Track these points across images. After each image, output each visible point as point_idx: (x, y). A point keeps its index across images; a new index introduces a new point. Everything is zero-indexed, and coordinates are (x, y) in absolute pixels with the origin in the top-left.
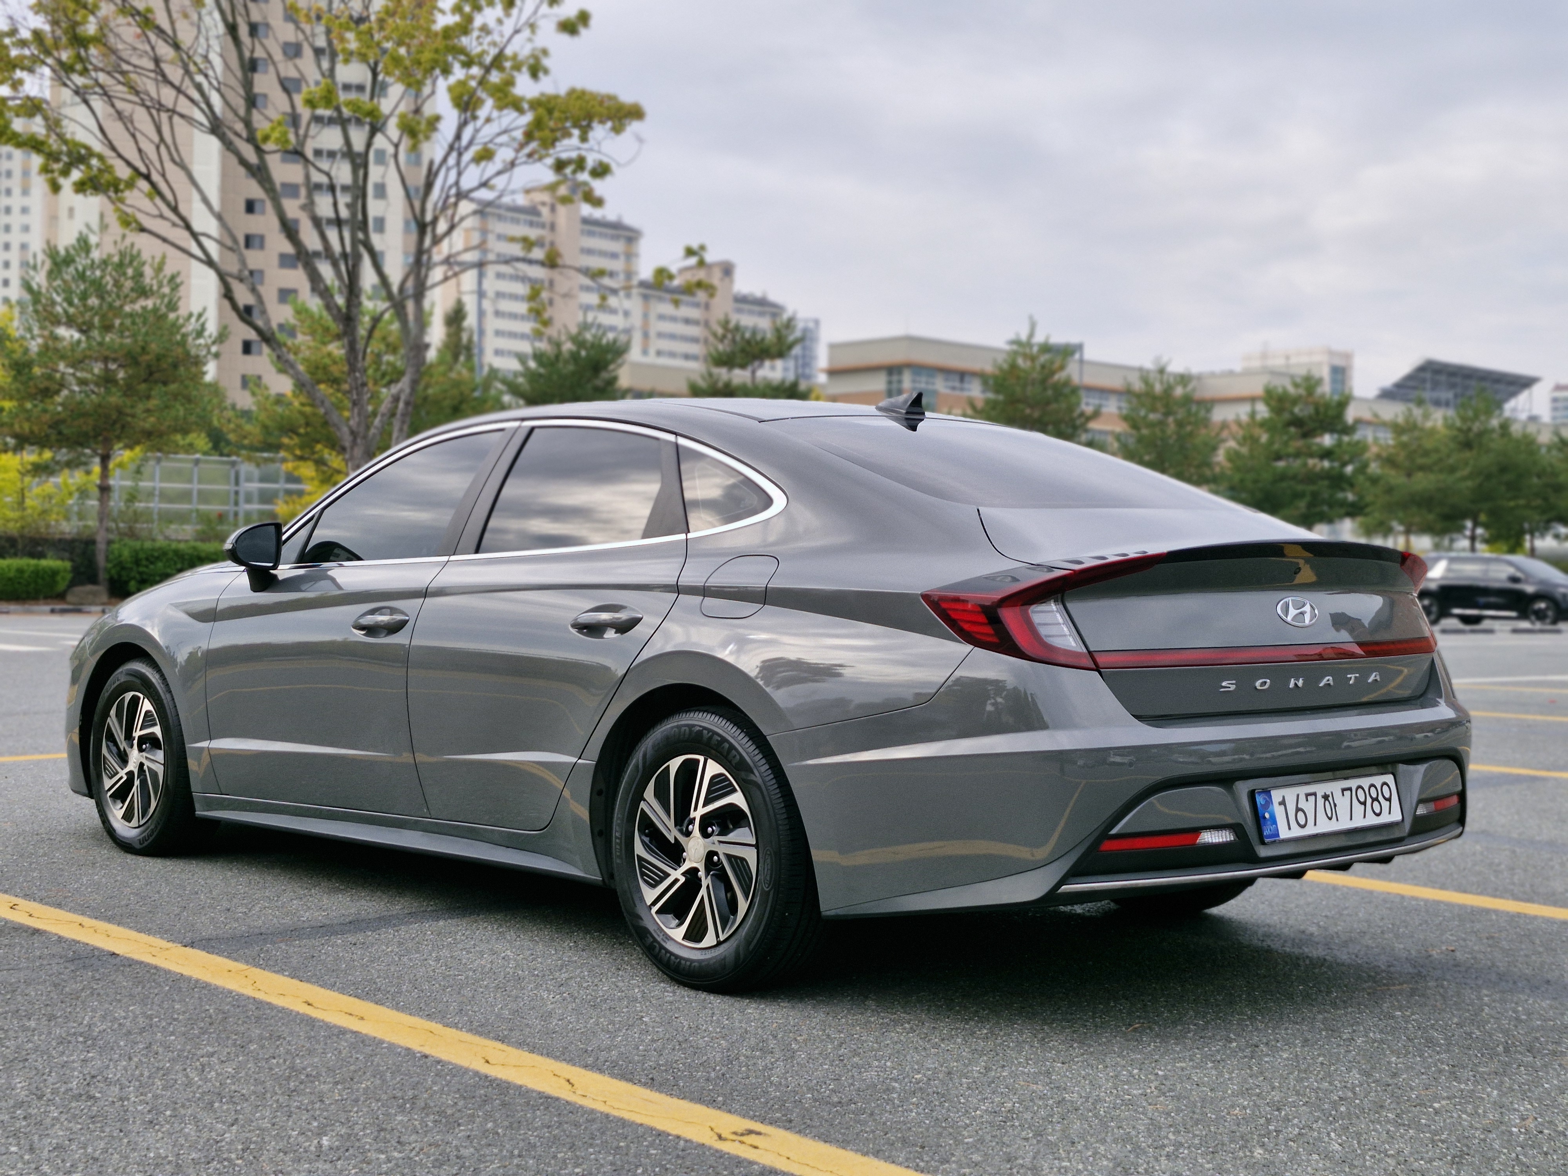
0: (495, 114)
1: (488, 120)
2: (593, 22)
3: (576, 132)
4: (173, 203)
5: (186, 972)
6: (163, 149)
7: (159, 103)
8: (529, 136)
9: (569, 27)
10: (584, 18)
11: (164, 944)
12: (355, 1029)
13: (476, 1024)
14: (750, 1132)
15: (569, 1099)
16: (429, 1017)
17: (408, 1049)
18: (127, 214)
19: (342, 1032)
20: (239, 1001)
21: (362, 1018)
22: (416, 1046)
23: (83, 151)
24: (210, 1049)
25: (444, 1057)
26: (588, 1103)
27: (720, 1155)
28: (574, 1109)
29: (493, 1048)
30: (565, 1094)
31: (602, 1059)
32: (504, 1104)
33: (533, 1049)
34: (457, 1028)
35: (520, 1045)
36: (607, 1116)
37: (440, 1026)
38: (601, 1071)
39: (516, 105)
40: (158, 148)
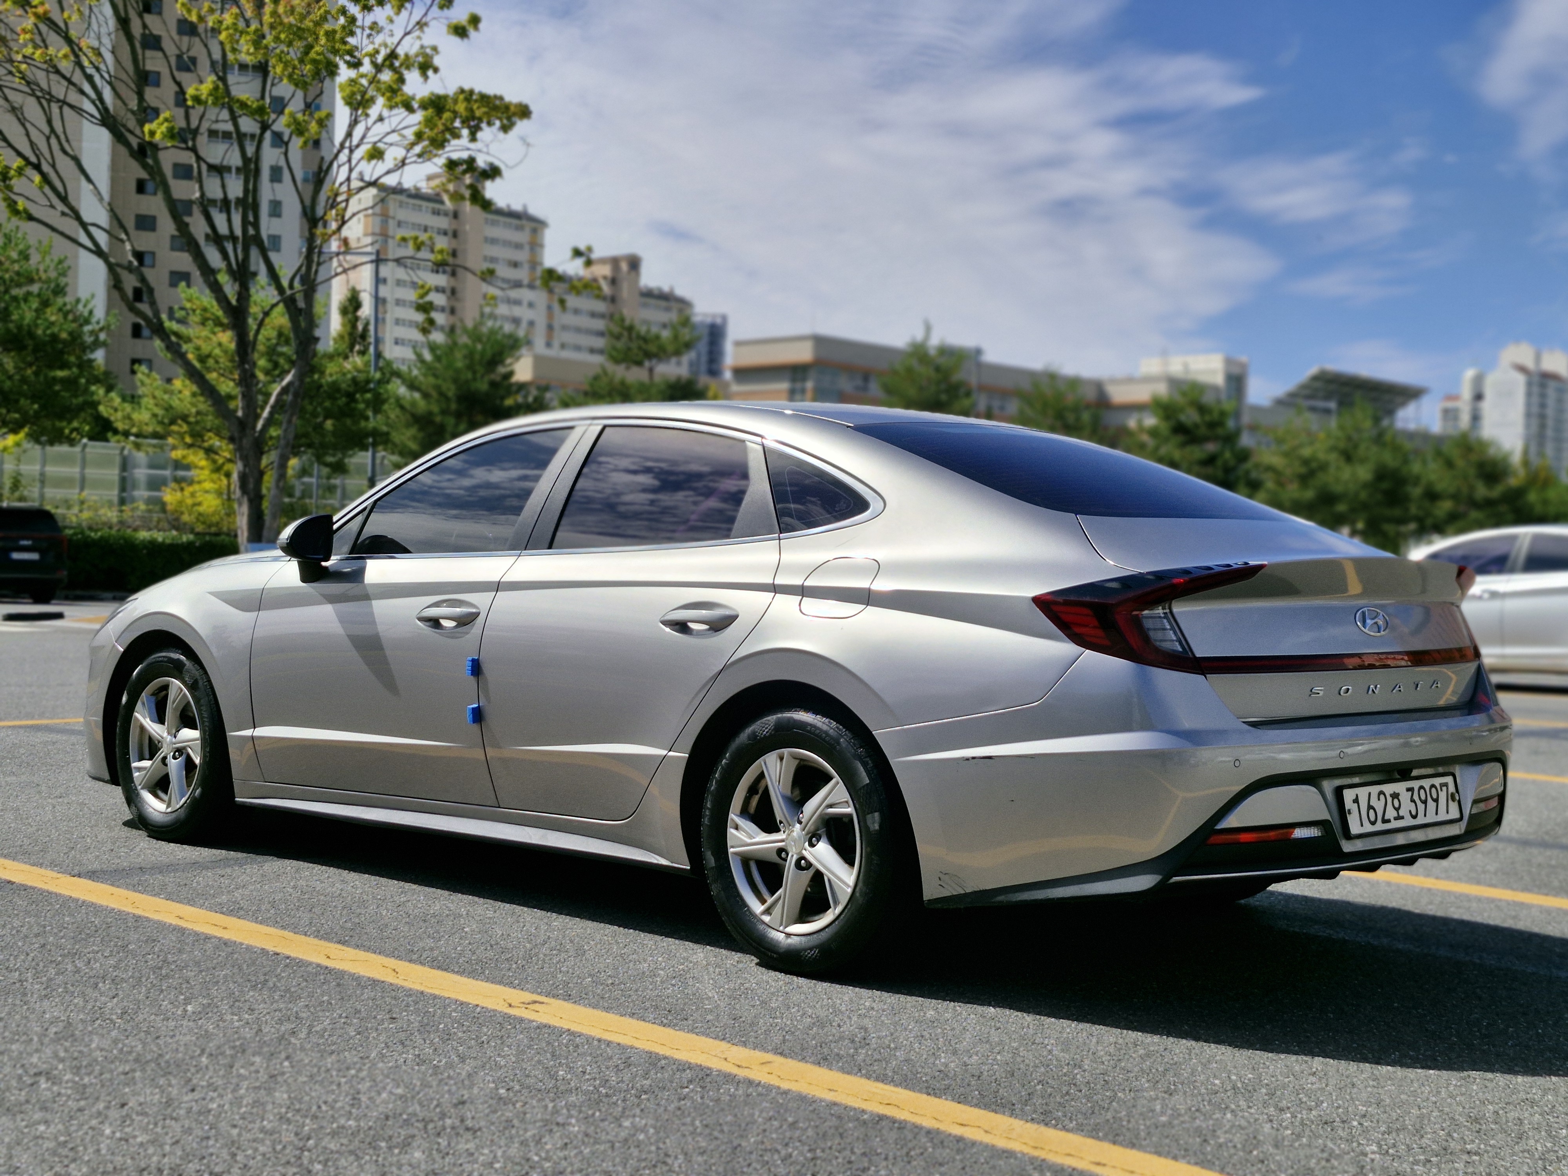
0: (386, 113)
1: (379, 119)
2: (481, 26)
3: (465, 132)
4: (63, 194)
5: (75, 895)
6: (54, 140)
7: (49, 93)
8: (420, 135)
9: (460, 31)
10: (474, 21)
11: (55, 874)
12: (219, 935)
13: (322, 932)
14: (535, 1002)
15: (392, 981)
16: (283, 928)
17: (263, 949)
18: (16, 203)
19: (207, 938)
20: (121, 916)
21: (225, 928)
22: (270, 948)
24: (95, 948)
25: (293, 955)
26: (407, 985)
27: (507, 1017)
28: (395, 988)
29: (334, 949)
30: (390, 979)
31: (424, 956)
32: (338, 985)
33: (368, 949)
34: (306, 935)
35: (357, 947)
36: (422, 993)
37: (291, 934)
38: (422, 964)
39: (407, 104)
40: (48, 138)
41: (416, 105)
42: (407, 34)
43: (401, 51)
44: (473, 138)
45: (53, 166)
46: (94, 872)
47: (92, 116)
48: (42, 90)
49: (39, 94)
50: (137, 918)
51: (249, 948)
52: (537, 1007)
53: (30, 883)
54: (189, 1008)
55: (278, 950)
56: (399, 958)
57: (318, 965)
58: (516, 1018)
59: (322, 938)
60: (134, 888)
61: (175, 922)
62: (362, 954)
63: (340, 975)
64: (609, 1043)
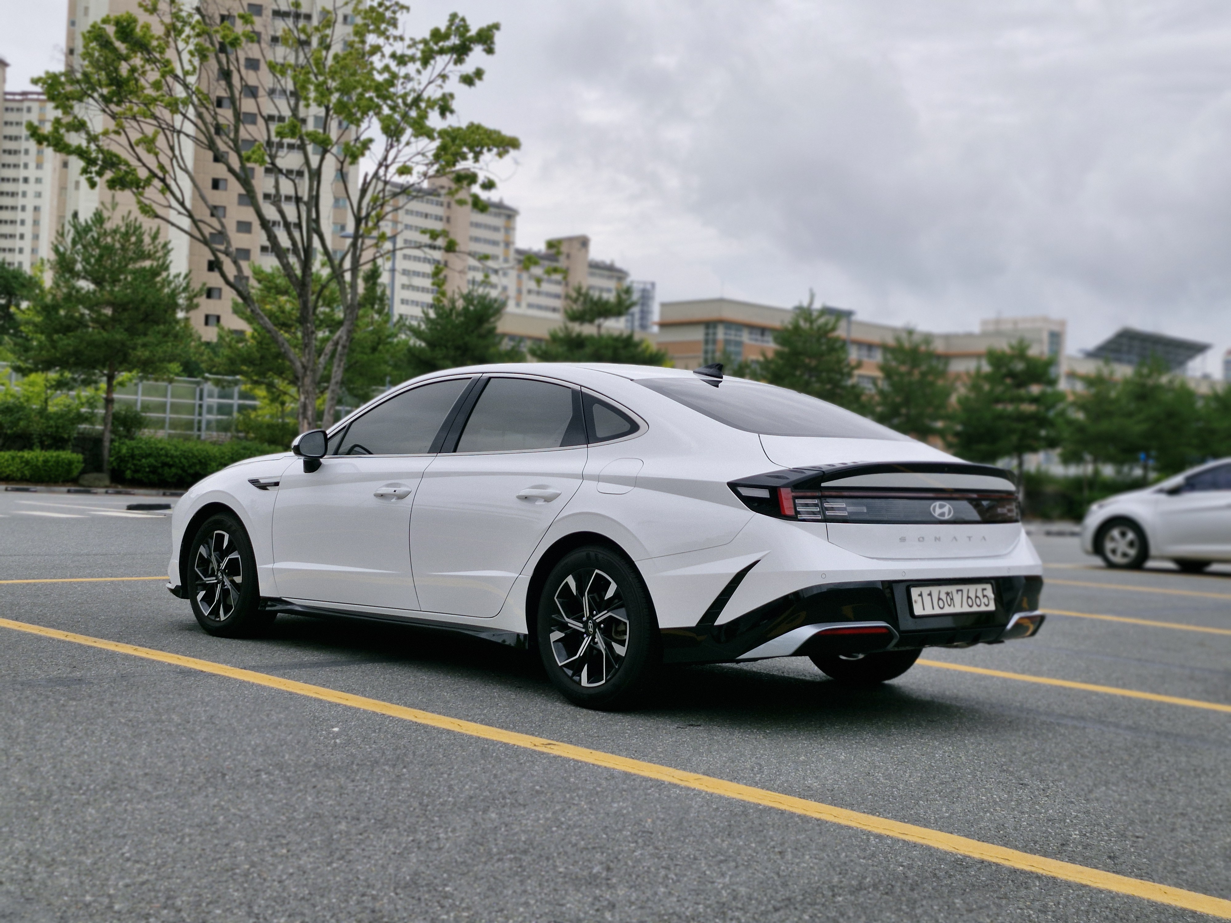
0: (413, 139)
1: (408, 144)
2: (485, 77)
3: (471, 156)
4: (181, 199)
5: (246, 679)
6: (174, 161)
7: (173, 127)
8: (437, 157)
9: (468, 80)
10: (479, 73)
11: (229, 667)
12: (344, 703)
18: (146, 205)
21: (347, 700)
23: (114, 159)
24: (269, 709)
25: (393, 715)
26: (469, 733)
27: (534, 751)
28: (461, 734)
29: (418, 712)
30: (457, 729)
31: (476, 718)
32: (426, 732)
33: (439, 714)
34: (398, 705)
35: (433, 712)
36: (479, 737)
37: (390, 704)
38: (475, 722)
39: (429, 134)
40: (171, 160)
41: (436, 135)
42: (430, 83)
43: (425, 95)
44: (476, 159)
45: (175, 180)
46: (254, 667)
47: (202, 142)
48: (167, 124)
49: (164, 126)
50: (291, 693)
51: (365, 711)
52: (552, 747)
53: (215, 672)
54: (338, 741)
55: (384, 712)
56: (460, 718)
57: (411, 721)
58: (539, 752)
59: (409, 707)
60: (283, 676)
61: (314, 695)
62: (435, 716)
63: (425, 727)
64: (599, 767)
